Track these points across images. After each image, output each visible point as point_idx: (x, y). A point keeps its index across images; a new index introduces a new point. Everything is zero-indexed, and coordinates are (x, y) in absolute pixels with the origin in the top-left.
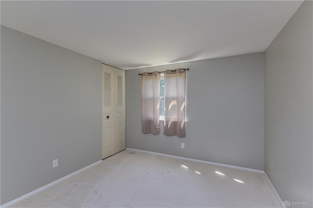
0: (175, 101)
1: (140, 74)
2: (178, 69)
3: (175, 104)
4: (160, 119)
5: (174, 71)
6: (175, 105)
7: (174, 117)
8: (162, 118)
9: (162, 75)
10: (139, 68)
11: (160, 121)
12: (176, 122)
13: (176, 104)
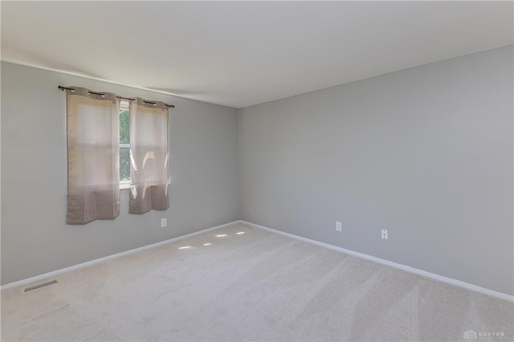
0: (152, 153)
1: (63, 88)
2: (158, 102)
3: (151, 157)
4: (121, 187)
5: (150, 104)
6: (151, 159)
7: (149, 180)
8: (125, 184)
9: (125, 104)
10: (60, 73)
11: (120, 190)
12: (154, 186)
13: (153, 157)
